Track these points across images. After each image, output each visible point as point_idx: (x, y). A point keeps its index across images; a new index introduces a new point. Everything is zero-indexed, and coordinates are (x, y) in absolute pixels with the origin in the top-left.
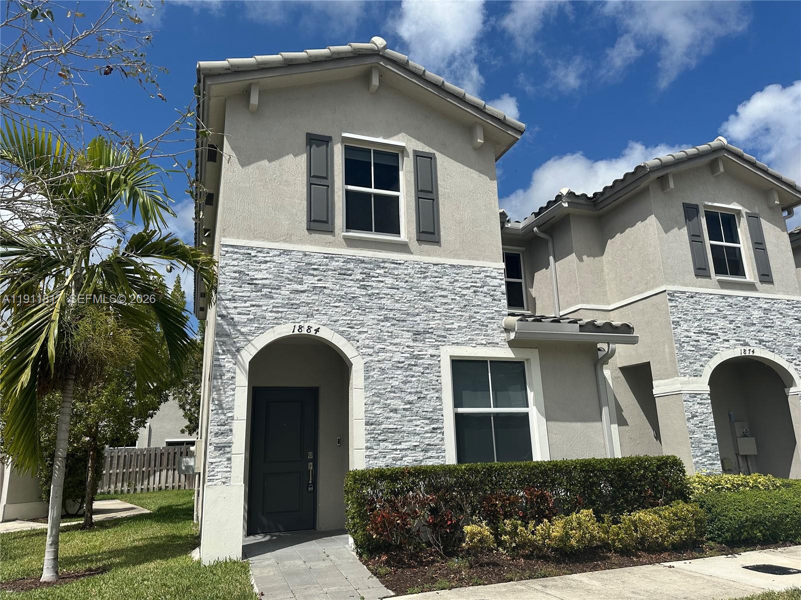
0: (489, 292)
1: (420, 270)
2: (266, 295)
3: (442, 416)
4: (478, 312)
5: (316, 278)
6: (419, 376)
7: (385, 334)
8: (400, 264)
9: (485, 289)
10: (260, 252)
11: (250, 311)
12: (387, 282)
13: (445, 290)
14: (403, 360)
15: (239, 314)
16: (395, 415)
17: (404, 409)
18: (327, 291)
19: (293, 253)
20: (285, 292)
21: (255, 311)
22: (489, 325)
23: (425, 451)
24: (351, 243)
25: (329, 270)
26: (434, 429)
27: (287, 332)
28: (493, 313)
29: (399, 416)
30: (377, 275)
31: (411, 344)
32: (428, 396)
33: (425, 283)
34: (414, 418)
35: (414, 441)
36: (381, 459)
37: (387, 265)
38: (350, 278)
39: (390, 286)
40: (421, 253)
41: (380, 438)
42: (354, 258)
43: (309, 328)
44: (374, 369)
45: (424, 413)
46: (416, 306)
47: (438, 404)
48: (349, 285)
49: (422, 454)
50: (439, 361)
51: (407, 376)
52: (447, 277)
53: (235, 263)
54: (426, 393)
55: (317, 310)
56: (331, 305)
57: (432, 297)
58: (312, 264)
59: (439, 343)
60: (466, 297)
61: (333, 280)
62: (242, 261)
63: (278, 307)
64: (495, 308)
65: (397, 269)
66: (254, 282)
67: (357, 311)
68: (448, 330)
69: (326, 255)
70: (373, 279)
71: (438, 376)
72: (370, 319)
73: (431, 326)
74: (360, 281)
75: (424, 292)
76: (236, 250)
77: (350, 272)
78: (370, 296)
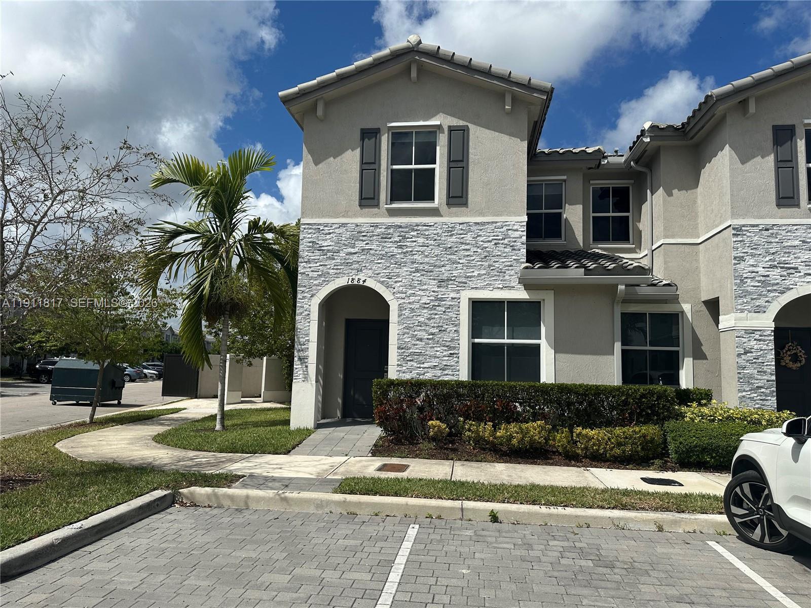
0: (509, 243)
1: (447, 229)
2: (330, 257)
3: (459, 344)
4: (498, 262)
5: (365, 243)
6: (442, 314)
7: (415, 282)
8: (430, 226)
9: (506, 241)
10: (326, 226)
11: (319, 269)
12: (419, 241)
13: (468, 244)
14: (428, 302)
15: (312, 271)
16: (420, 343)
17: (428, 339)
18: (372, 252)
19: (349, 225)
20: (342, 254)
21: (322, 269)
22: (507, 272)
23: (443, 370)
24: (392, 213)
25: (374, 235)
26: (451, 354)
27: (343, 283)
28: (511, 261)
29: (424, 343)
30: (411, 236)
31: (436, 289)
32: (448, 330)
33: (451, 240)
34: (435, 345)
35: (435, 362)
36: (408, 374)
37: (420, 228)
38: (390, 240)
39: (421, 244)
40: (450, 215)
41: (408, 359)
42: (394, 224)
43: (359, 280)
44: (406, 309)
45: (443, 342)
46: (442, 259)
47: (456, 335)
48: (389, 246)
49: (440, 372)
50: (459, 302)
51: (431, 314)
52: (471, 233)
53: (310, 236)
54: (447, 327)
55: (365, 266)
56: (375, 262)
57: (456, 251)
58: (362, 232)
59: (460, 288)
60: (487, 249)
61: (377, 243)
62: (314, 234)
63: (338, 265)
64: (514, 257)
65: (428, 230)
66: (322, 248)
67: (394, 265)
68: (468, 277)
69: (372, 225)
70: (408, 240)
71: (457, 314)
72: (404, 271)
73: (454, 275)
74: (398, 242)
75: (450, 248)
76: (310, 227)
77: (390, 236)
78: (404, 253)
